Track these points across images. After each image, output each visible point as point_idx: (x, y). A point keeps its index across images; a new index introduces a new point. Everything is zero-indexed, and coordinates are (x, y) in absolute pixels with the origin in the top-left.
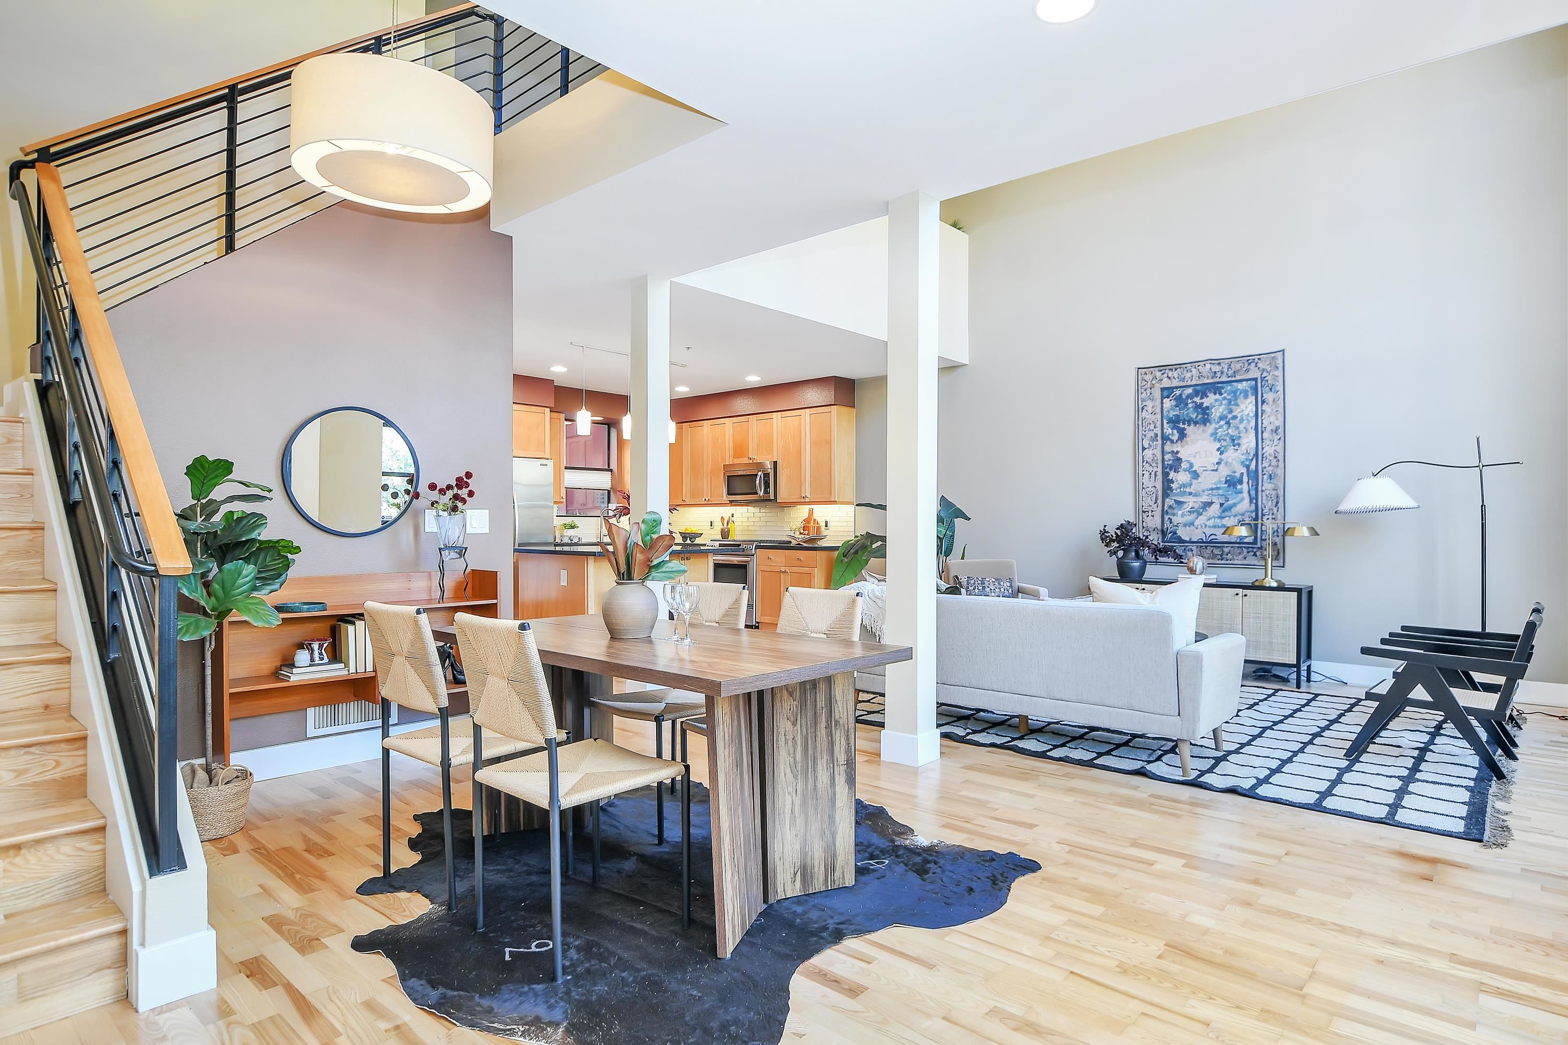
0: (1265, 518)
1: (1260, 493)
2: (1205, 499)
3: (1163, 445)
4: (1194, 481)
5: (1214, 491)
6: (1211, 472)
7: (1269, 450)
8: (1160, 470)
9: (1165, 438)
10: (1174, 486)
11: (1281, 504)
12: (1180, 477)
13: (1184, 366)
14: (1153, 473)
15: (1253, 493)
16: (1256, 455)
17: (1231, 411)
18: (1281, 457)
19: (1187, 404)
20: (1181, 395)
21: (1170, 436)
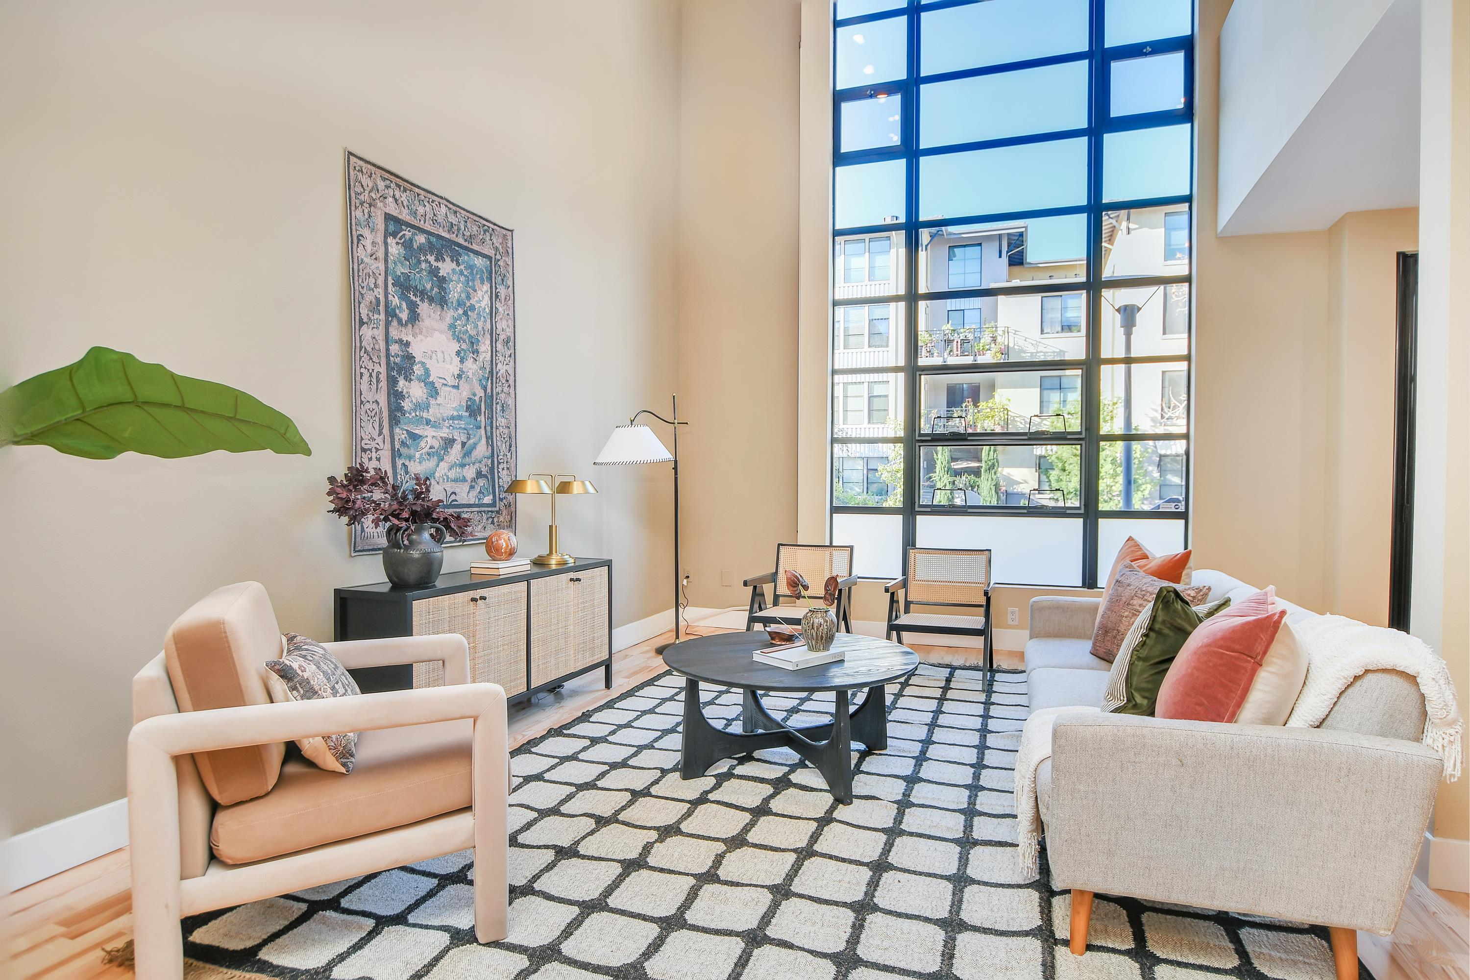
0: (501, 466)
1: (494, 430)
2: (444, 433)
3: (388, 324)
4: (432, 401)
5: (456, 422)
6: (451, 389)
7: (502, 368)
8: (383, 369)
9: (391, 314)
10: (406, 405)
11: (513, 449)
12: (415, 391)
13: (417, 190)
14: (374, 375)
15: (489, 428)
16: (491, 372)
17: (468, 297)
18: (511, 382)
19: (419, 262)
20: (411, 240)
21: (397, 311)
